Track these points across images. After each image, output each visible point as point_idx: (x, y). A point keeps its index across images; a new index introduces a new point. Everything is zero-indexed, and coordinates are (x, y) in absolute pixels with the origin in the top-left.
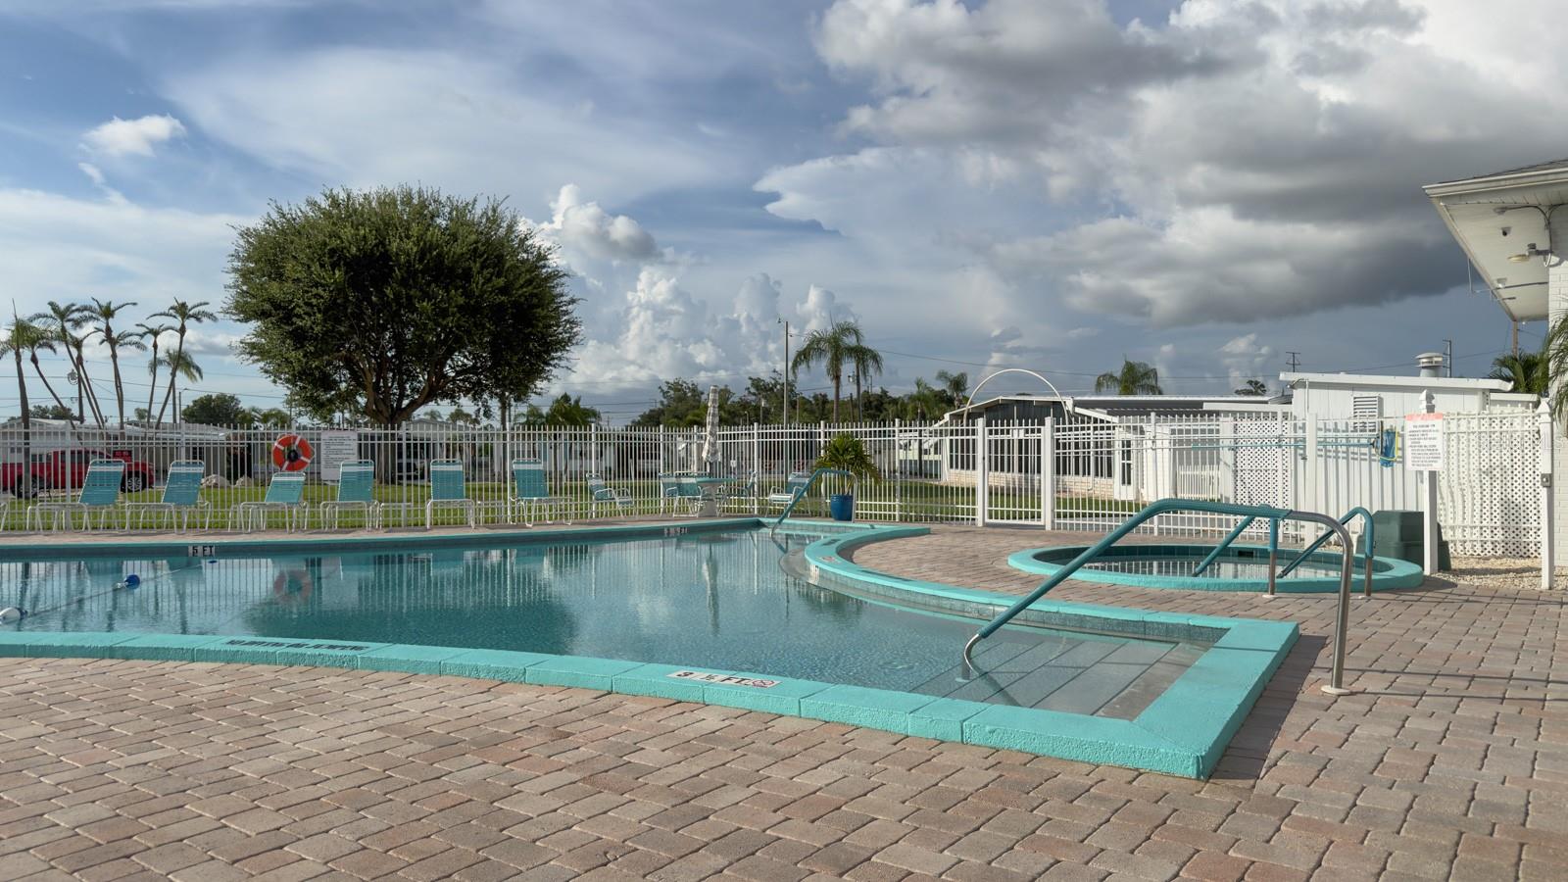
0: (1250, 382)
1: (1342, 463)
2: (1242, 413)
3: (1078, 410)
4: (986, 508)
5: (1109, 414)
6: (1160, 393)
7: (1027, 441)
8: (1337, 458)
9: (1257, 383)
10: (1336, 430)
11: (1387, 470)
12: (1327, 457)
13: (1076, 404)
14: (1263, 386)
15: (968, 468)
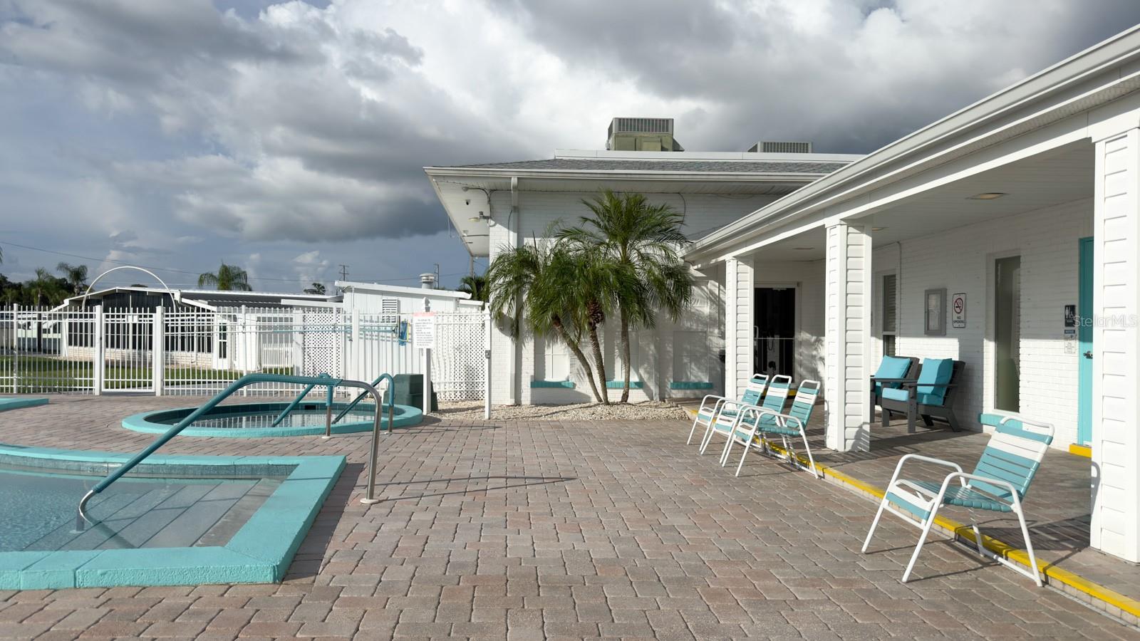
0: (315, 285)
1: (375, 343)
2: (309, 307)
3: (184, 300)
4: (103, 380)
5: (209, 304)
6: (250, 290)
7: (140, 325)
8: (372, 339)
9: (319, 285)
10: (371, 321)
11: (402, 348)
12: (365, 339)
13: (183, 296)
14: (323, 287)
15: (86, 345)
